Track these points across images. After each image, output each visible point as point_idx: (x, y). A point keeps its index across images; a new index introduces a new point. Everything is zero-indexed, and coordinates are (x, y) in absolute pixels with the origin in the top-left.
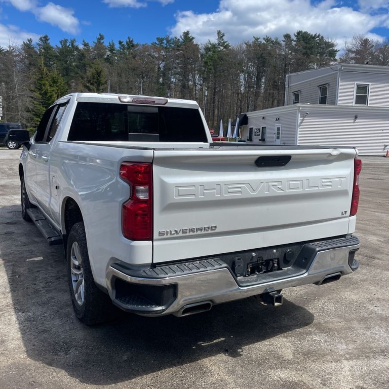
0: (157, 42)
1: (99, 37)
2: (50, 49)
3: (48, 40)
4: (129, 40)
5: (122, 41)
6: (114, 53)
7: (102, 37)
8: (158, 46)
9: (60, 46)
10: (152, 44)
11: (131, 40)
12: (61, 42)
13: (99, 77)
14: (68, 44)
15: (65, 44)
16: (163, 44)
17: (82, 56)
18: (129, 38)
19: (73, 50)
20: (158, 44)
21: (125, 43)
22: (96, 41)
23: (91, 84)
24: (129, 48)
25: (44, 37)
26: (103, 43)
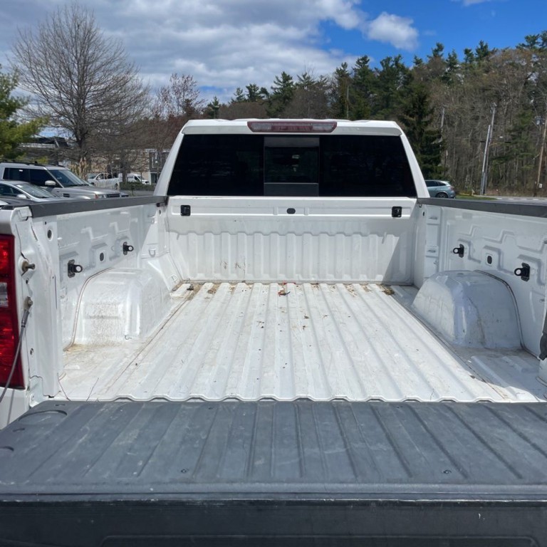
0: (526, 43)
1: (436, 47)
2: (367, 74)
3: (367, 62)
4: (482, 46)
5: (469, 49)
6: (456, 68)
7: (440, 48)
8: (528, 49)
9: (381, 69)
10: (517, 47)
11: (484, 45)
12: (381, 63)
13: (423, 105)
14: (390, 65)
15: (387, 65)
16: (536, 45)
17: (410, 77)
18: (481, 43)
19: (398, 71)
20: (528, 46)
21: (474, 52)
22: (432, 55)
23: (411, 116)
24: (480, 58)
25: (363, 59)
26: (442, 55)
